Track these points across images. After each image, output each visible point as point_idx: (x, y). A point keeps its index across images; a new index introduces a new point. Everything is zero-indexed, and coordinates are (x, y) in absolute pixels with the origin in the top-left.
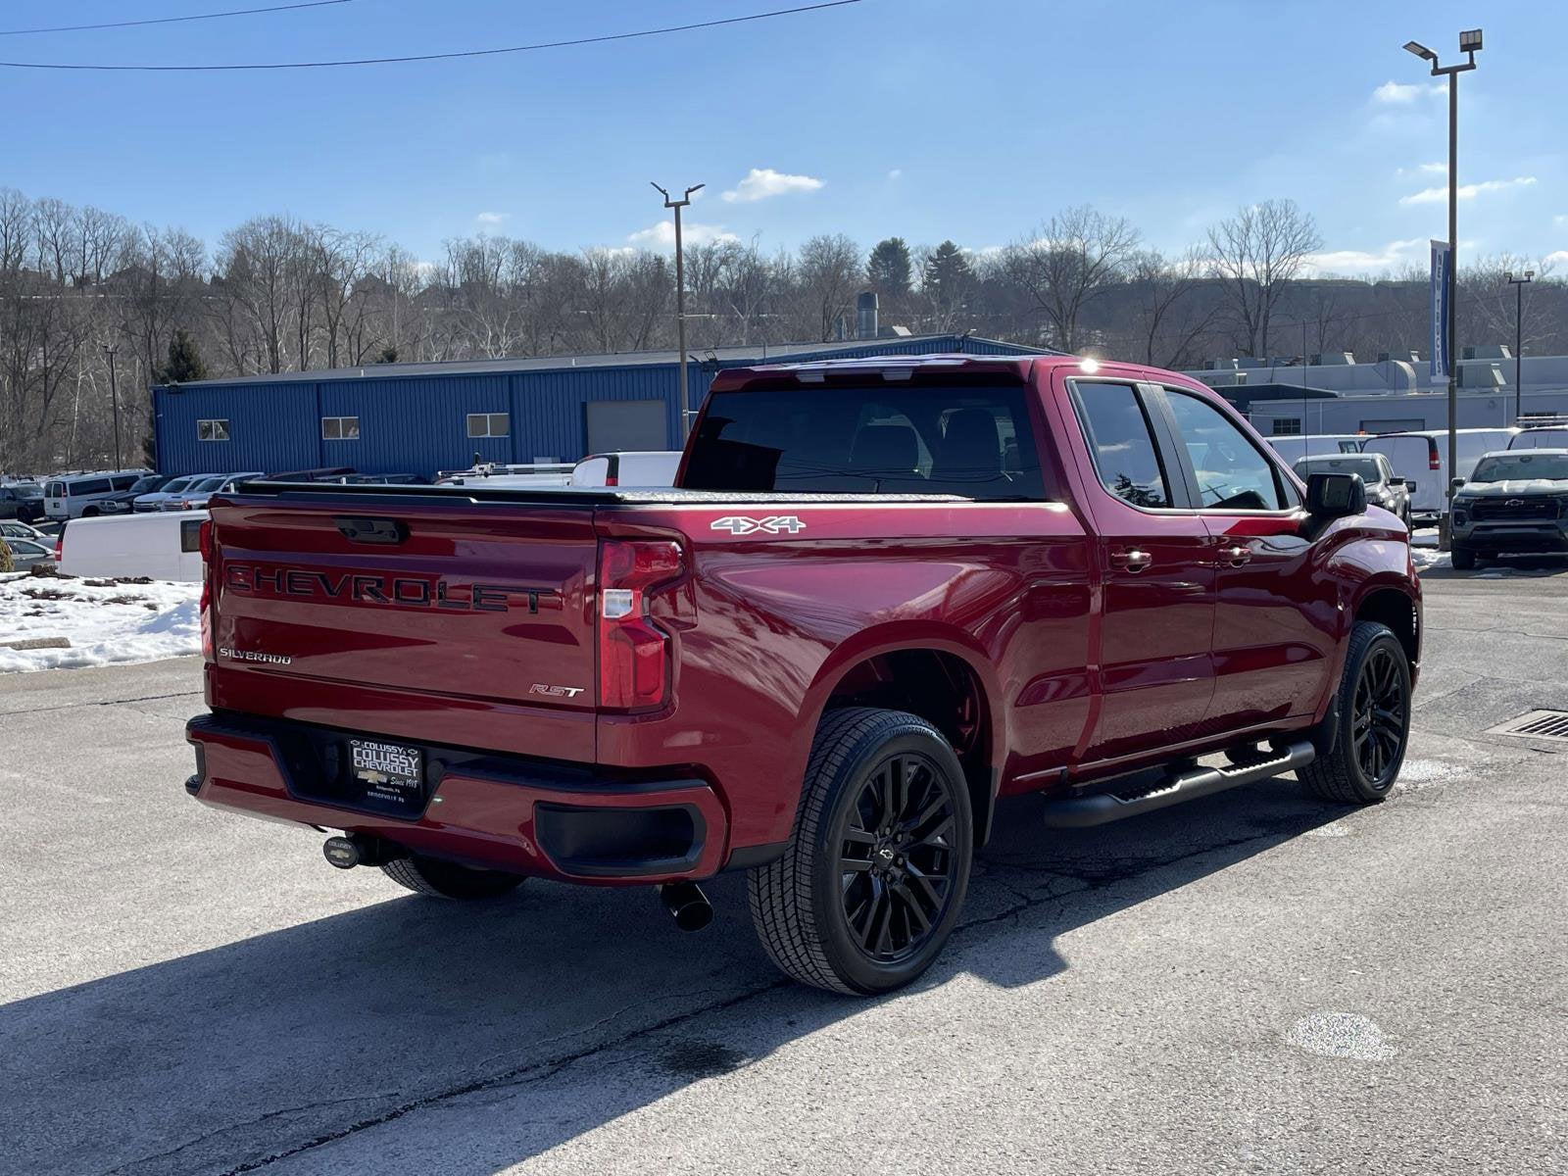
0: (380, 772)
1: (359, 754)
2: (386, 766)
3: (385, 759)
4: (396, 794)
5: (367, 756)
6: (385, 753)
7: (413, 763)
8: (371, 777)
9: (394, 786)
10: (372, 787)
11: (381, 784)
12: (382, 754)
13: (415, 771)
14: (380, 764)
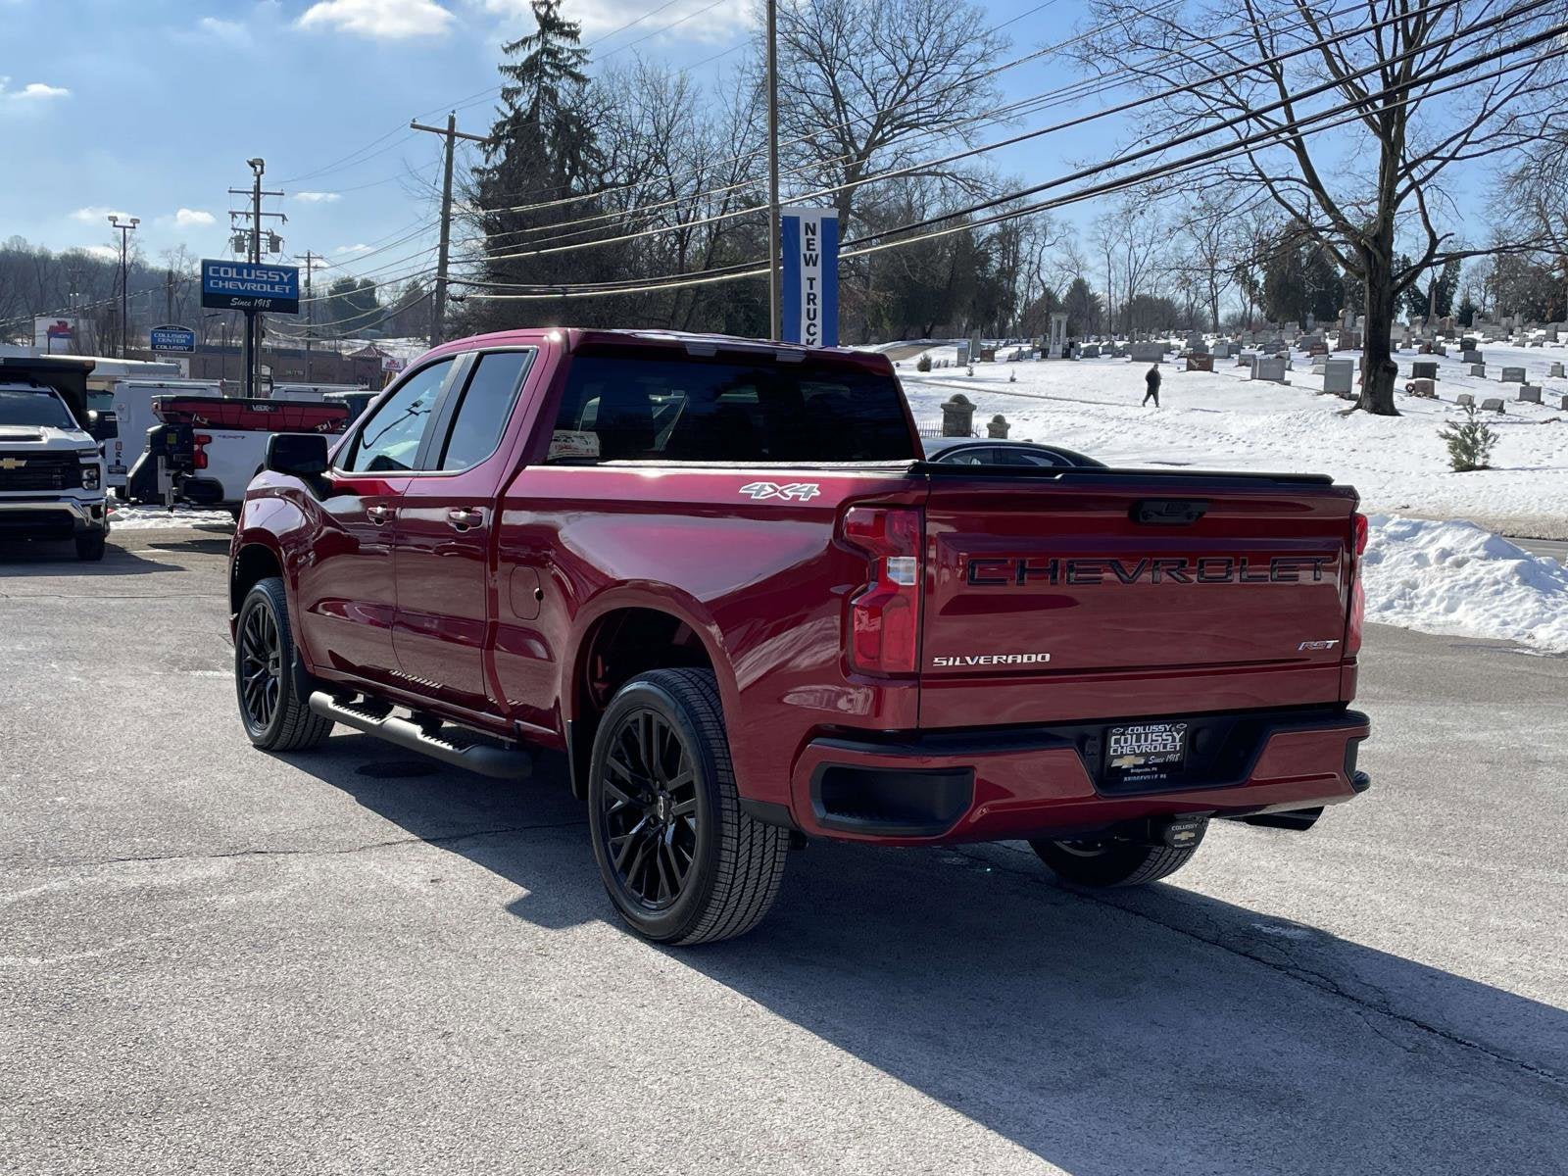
0: (1136, 755)
1: (1117, 741)
2: (1146, 747)
3: (1146, 741)
4: (1154, 773)
5: (1126, 742)
6: (1146, 735)
7: (1178, 737)
8: (1125, 763)
9: (1154, 765)
10: (1127, 772)
11: (1136, 767)
12: (1143, 736)
13: (1178, 745)
14: (1139, 747)
